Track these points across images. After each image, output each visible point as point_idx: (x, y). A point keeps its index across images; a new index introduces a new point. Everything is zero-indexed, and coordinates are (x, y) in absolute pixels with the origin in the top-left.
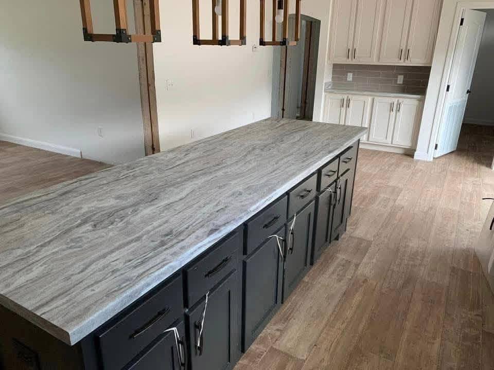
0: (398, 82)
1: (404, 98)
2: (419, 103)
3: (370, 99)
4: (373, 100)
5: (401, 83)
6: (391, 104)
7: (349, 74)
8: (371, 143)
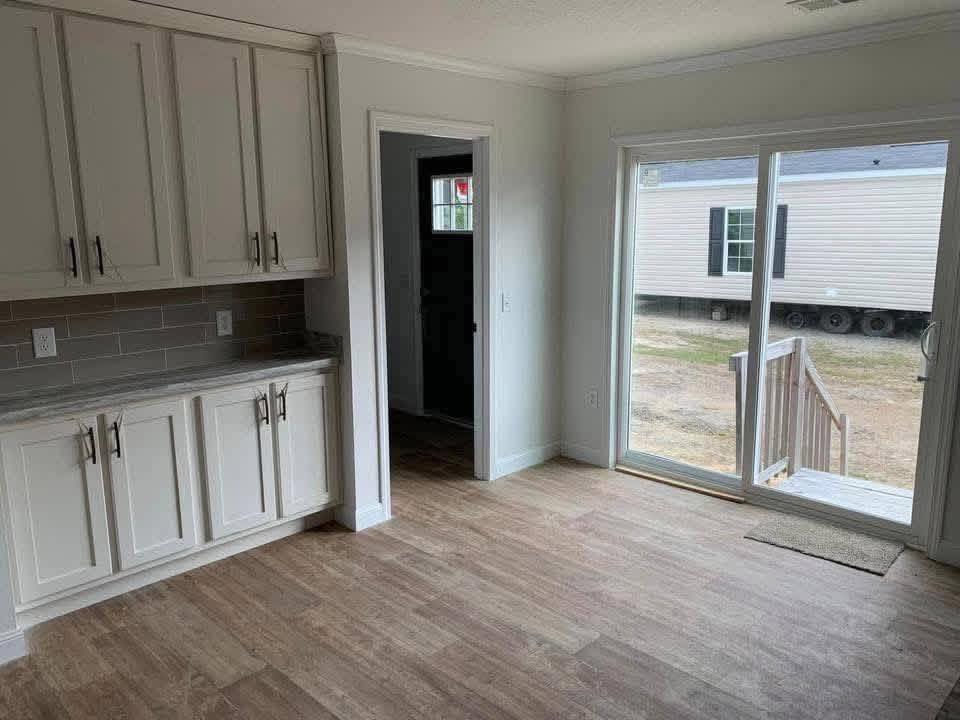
0: (222, 332)
1: (285, 374)
2: (327, 380)
3: (185, 404)
4: (197, 402)
5: (229, 331)
6: (256, 402)
7: (38, 333)
8: (221, 542)
